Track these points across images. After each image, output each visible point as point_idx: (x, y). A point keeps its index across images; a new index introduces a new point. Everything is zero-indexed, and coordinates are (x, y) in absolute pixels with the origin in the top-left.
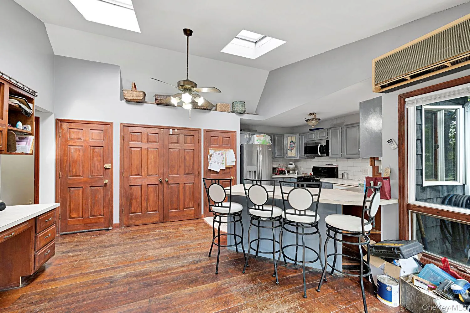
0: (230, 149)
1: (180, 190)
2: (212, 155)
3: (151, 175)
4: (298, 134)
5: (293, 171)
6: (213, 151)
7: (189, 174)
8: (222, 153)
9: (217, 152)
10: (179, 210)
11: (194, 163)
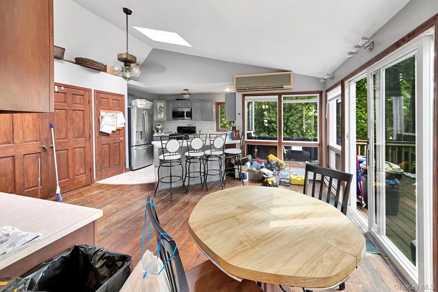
0: (119, 112)
1: (69, 156)
2: (104, 117)
3: (30, 142)
4: (166, 101)
5: (161, 131)
6: (104, 113)
7: (79, 138)
8: (112, 115)
9: (108, 114)
10: (68, 179)
11: (84, 126)
